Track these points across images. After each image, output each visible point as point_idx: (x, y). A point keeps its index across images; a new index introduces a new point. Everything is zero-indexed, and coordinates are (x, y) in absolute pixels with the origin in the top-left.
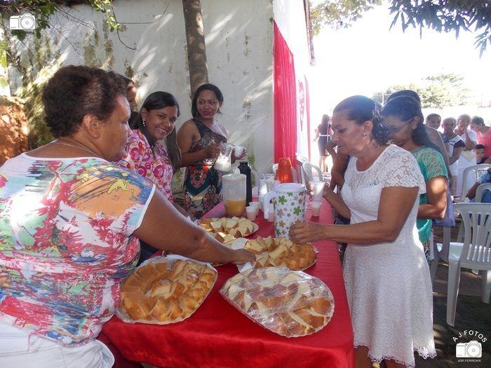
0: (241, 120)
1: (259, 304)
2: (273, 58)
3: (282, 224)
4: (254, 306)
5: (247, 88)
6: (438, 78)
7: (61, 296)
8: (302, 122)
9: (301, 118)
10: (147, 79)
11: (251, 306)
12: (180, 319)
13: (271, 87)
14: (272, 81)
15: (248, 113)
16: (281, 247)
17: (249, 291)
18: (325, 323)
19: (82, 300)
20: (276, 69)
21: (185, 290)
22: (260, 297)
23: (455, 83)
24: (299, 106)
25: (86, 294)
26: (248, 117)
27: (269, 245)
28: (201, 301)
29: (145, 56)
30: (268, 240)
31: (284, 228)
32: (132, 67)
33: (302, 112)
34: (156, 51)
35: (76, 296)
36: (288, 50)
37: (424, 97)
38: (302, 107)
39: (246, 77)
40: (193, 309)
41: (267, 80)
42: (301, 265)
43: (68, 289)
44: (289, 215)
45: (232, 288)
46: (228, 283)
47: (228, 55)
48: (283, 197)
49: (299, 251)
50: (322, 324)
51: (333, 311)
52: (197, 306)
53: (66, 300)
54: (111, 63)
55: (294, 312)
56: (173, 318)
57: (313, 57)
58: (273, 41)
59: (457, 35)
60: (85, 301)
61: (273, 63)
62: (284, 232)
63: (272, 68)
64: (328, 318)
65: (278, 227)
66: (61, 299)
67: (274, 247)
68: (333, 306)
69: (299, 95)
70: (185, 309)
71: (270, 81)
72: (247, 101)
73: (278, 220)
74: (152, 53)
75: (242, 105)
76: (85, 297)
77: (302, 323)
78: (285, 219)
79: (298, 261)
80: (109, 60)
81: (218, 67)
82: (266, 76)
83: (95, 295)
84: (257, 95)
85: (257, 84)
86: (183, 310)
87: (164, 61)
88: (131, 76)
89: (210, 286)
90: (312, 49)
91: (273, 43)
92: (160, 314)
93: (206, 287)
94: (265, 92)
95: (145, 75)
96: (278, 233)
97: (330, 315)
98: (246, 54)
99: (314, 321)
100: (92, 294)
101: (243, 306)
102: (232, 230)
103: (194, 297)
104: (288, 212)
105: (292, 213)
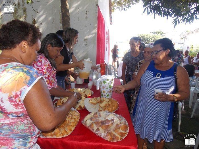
0: (83, 46)
1: (100, 128)
2: (97, 21)
3: (104, 92)
4: (98, 129)
5: (86, 33)
6: (156, 33)
7: (15, 132)
8: (107, 47)
9: (106, 46)
10: (42, 25)
11: (97, 129)
12: (66, 135)
13: (96, 33)
14: (97, 31)
15: (86, 43)
16: (104, 102)
17: (95, 123)
18: (126, 135)
19: (26, 131)
20: (98, 26)
21: (68, 122)
22: (100, 125)
23: (162, 35)
24: (106, 41)
25: (27, 128)
26: (86, 45)
27: (99, 101)
28: (74, 127)
29: (42, 16)
30: (98, 98)
31: (105, 94)
32: (35, 20)
33: (107, 44)
34: (47, 14)
35: (22, 130)
36: (103, 18)
37: (151, 40)
38: (107, 41)
39: (86, 28)
40: (71, 131)
41: (95, 30)
42: (113, 110)
43: (17, 128)
44: (107, 88)
45: (88, 121)
46: (85, 119)
47: (79, 18)
48: (105, 81)
49: (112, 104)
50: (125, 136)
51: (128, 130)
52: (73, 129)
53: (18, 133)
54: (25, 17)
55: (114, 131)
56: (63, 135)
57: (111, 21)
58: (98, 14)
59: (167, 18)
60: (27, 131)
61: (97, 23)
62: (105, 95)
63: (96, 25)
64: (127, 133)
65: (102, 93)
66: (15, 133)
67: (101, 102)
68: (128, 128)
69: (106, 36)
70: (68, 131)
71: (96, 31)
72: (86, 38)
73: (102, 90)
74: (45, 14)
75: (84, 40)
76: (27, 129)
77: (118, 136)
78: (105, 90)
79: (112, 108)
80: (24, 16)
81: (74, 23)
82: (94, 28)
83: (32, 127)
84: (90, 36)
85: (90, 31)
86: (67, 132)
87: (50, 18)
88: (35, 24)
89: (78, 120)
90: (111, 18)
91: (97, 15)
92: (57, 134)
93: (76, 121)
94: (94, 35)
95: (41, 24)
96: (102, 95)
97: (128, 131)
98: (86, 18)
99: (122, 134)
100: (30, 127)
101: (93, 130)
102: (83, 94)
103: (71, 126)
104: (107, 87)
105: (108, 88)
